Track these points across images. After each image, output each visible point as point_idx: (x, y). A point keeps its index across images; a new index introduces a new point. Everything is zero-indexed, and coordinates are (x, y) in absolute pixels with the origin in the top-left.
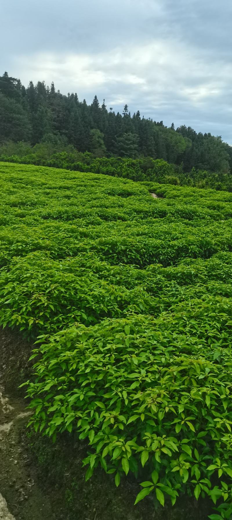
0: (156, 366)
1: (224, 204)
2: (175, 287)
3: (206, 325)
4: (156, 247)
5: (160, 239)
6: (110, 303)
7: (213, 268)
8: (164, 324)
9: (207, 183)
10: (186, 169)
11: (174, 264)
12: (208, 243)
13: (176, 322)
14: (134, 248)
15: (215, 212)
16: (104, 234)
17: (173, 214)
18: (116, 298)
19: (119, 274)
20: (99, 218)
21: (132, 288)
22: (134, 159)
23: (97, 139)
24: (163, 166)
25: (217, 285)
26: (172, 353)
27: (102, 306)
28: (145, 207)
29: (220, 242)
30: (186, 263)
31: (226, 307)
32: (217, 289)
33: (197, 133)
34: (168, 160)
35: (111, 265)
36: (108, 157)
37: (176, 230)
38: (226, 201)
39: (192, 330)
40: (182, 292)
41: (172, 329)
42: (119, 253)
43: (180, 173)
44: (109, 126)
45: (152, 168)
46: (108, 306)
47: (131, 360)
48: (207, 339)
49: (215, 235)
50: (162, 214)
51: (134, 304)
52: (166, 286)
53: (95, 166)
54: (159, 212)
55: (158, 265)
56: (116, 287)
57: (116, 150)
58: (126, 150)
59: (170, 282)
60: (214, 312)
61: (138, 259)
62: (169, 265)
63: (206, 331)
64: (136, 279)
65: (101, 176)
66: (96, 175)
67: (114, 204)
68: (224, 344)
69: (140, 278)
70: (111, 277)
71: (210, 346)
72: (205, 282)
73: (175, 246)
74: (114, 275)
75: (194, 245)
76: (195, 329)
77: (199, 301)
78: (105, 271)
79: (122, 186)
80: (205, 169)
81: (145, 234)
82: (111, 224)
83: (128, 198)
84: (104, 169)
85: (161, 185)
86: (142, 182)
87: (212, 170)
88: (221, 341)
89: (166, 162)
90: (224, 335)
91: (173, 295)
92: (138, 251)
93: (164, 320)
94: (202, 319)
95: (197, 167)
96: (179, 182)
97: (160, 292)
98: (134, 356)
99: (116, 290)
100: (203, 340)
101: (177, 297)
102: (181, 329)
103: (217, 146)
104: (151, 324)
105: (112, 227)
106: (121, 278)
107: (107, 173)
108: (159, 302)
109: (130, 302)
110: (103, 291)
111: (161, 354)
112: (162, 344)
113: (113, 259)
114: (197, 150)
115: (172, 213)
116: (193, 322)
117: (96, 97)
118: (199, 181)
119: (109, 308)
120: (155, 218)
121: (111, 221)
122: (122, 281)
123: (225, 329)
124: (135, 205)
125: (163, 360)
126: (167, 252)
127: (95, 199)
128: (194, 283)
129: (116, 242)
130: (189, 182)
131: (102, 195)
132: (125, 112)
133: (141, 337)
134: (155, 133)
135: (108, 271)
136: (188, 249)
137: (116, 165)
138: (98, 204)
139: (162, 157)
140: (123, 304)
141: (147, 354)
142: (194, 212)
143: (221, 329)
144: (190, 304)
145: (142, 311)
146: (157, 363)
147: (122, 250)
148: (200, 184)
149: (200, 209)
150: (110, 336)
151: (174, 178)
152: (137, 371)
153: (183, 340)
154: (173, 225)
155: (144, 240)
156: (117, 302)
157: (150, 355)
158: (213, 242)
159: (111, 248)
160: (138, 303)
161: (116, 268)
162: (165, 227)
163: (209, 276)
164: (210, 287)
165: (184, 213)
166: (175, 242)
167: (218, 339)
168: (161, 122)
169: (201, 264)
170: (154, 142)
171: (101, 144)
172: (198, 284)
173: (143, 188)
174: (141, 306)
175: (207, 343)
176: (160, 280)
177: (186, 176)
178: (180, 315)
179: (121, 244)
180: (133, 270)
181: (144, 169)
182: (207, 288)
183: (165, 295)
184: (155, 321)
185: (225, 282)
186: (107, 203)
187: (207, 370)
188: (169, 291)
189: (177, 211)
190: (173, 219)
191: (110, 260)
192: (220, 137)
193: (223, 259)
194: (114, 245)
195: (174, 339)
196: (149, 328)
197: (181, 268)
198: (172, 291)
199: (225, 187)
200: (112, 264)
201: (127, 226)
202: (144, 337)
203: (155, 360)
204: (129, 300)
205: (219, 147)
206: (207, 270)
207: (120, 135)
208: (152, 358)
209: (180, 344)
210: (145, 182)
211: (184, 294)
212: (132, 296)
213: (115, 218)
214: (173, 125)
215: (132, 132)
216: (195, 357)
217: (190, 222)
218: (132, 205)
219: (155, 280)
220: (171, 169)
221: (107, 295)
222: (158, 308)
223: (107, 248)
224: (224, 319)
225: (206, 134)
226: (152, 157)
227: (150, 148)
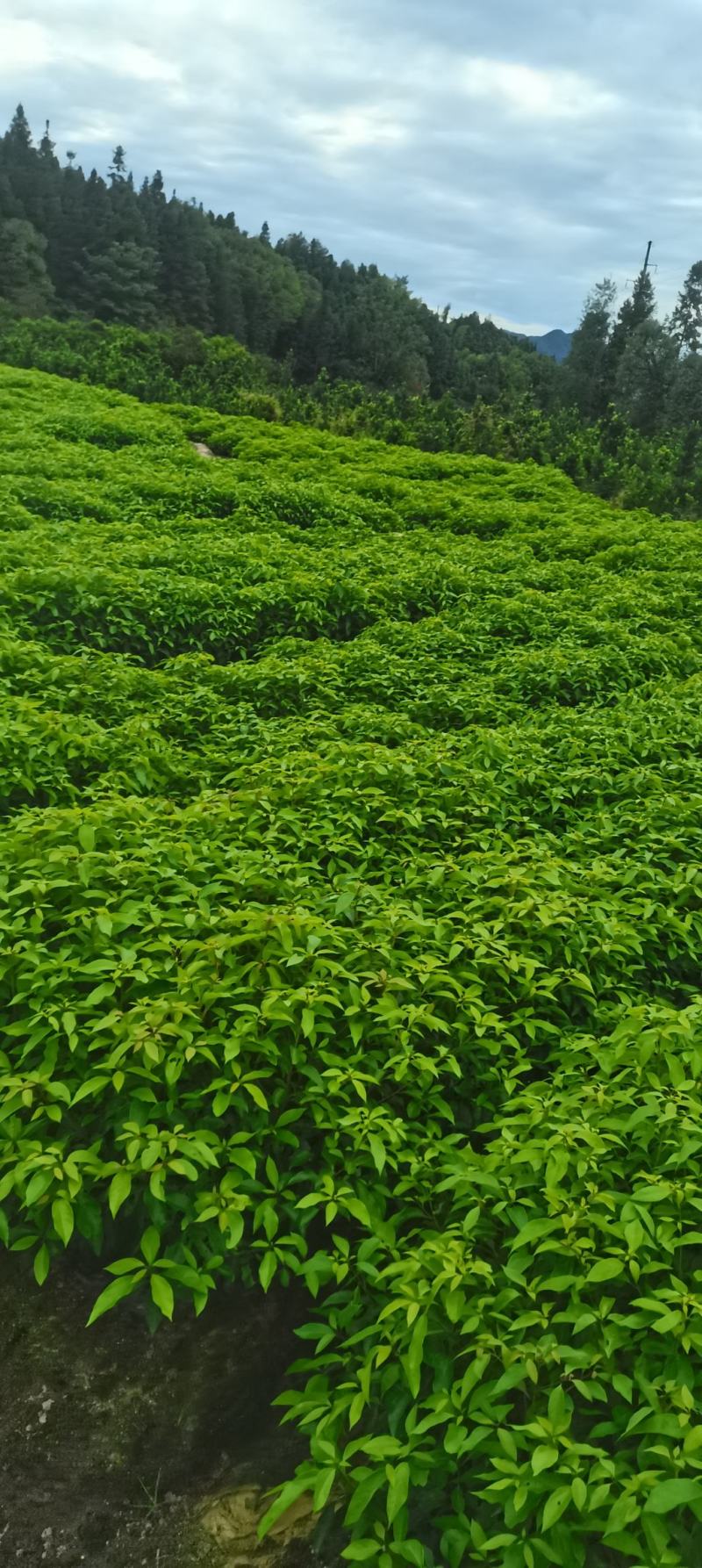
0: (167, 939)
1: (405, 485)
2: (247, 720)
3: (325, 823)
4: (197, 603)
5: (211, 579)
6: (44, 765)
7: (360, 668)
8: (203, 823)
9: (361, 420)
10: (303, 375)
11: (249, 655)
12: (351, 596)
13: (241, 815)
14: (128, 603)
15: (380, 508)
16: (34, 559)
17: (256, 508)
18: (62, 752)
19: (77, 680)
20: (22, 509)
21: (117, 722)
22: (145, 329)
23: (26, 255)
24: (234, 359)
25: (368, 714)
26: (218, 900)
27: (19, 775)
28: (171, 480)
29: (384, 592)
30: (285, 654)
31: (381, 771)
32: (367, 726)
33: (339, 262)
34: (250, 341)
35: (56, 654)
36: (62, 316)
37: (258, 554)
38: (412, 477)
39: (283, 837)
40: (268, 737)
41: (227, 836)
42: (80, 619)
43: (285, 384)
44: (65, 213)
45: (200, 363)
46: (38, 775)
47: (94, 924)
48: (324, 862)
49: (374, 573)
50: (223, 506)
51: (119, 769)
52: (222, 719)
53: (16, 345)
54: (214, 500)
55: (202, 656)
56: (66, 718)
57: (86, 295)
58: (119, 298)
59: (232, 708)
60: (349, 785)
61: (140, 639)
62: (236, 657)
63: (324, 838)
64: (130, 698)
65: (33, 375)
66: (19, 374)
67: (74, 466)
68: (371, 874)
69: (143, 693)
70: (53, 688)
71: (330, 882)
72: (335, 708)
73: (256, 600)
74: (60, 683)
75: (311, 599)
76: (294, 834)
77: (309, 756)
78: (34, 671)
79: (101, 411)
80: (357, 378)
81: (165, 563)
82: (60, 528)
83: (118, 452)
84: (48, 355)
85: (224, 419)
86: (168, 407)
87: (380, 381)
88: (364, 866)
89: (243, 349)
90: (373, 849)
91: (241, 746)
92: (140, 614)
93: (205, 810)
94: (314, 808)
95: (335, 372)
96: (279, 412)
97: (202, 738)
98: (101, 910)
99: (64, 727)
100: (314, 864)
101: (252, 750)
102: (252, 834)
103: (396, 308)
104: (166, 823)
105: (64, 539)
106: (83, 694)
107: (58, 369)
108: (198, 766)
109: (107, 763)
110: (24, 730)
111: (185, 904)
112: (193, 877)
113: (62, 637)
114: (336, 317)
115: (250, 504)
116: (288, 815)
117: (20, 110)
118: (338, 411)
119: (39, 780)
120: (200, 516)
121: (62, 519)
122: (85, 701)
123: (378, 834)
124: (140, 473)
125: (190, 920)
126: (231, 621)
127: (12, 449)
128: (303, 710)
129: (73, 583)
130: (308, 416)
131: (34, 438)
132: (115, 171)
133: (127, 858)
134: (209, 250)
135: (43, 671)
136: (293, 612)
137: (87, 344)
138: (21, 465)
139: (231, 331)
140: (85, 771)
141: (142, 905)
142: (317, 505)
143: (367, 834)
144: (284, 767)
145: (144, 788)
146: (171, 930)
147: (90, 608)
148: (343, 421)
149: (335, 497)
150: (34, 856)
151: (266, 398)
152: (110, 953)
153: (255, 864)
154: (251, 538)
155: (161, 579)
156: (66, 766)
157: (153, 907)
158: (366, 592)
159: (55, 602)
160: (132, 765)
161: (71, 663)
162: (227, 544)
163: (349, 692)
164: (348, 723)
165: (287, 506)
166: (256, 591)
167: (356, 862)
168: (231, 216)
169: (328, 656)
170: (206, 281)
171: (37, 273)
172: (316, 714)
173: (167, 422)
174: (141, 776)
175: (324, 873)
176: (204, 701)
177: (302, 396)
178: (253, 797)
179: (91, 589)
180: (122, 669)
181: (176, 365)
182: (340, 724)
183: (217, 744)
184: (179, 815)
185: (391, 708)
186: (52, 463)
187: (314, 941)
188: (229, 734)
189: (268, 500)
190: (254, 521)
191: (54, 640)
192: (404, 281)
193: (391, 644)
194: (64, 592)
195: (228, 864)
196: (157, 835)
197: (268, 667)
198: (239, 732)
199: (411, 436)
200: (58, 650)
201: (112, 539)
202: (141, 860)
203: (165, 920)
204: (105, 757)
205: (401, 312)
206: (342, 674)
207: (102, 249)
208: (157, 915)
209: (241, 875)
210: (175, 406)
211: (273, 743)
212: (114, 744)
213: (76, 511)
214: (265, 227)
215: (137, 240)
216: (283, 909)
217: (304, 533)
218: (129, 473)
219: (189, 700)
220: (257, 370)
221: (36, 740)
222: (194, 782)
223: (42, 602)
224: (375, 804)
225: (362, 268)
226: (201, 328)
227: (195, 298)
